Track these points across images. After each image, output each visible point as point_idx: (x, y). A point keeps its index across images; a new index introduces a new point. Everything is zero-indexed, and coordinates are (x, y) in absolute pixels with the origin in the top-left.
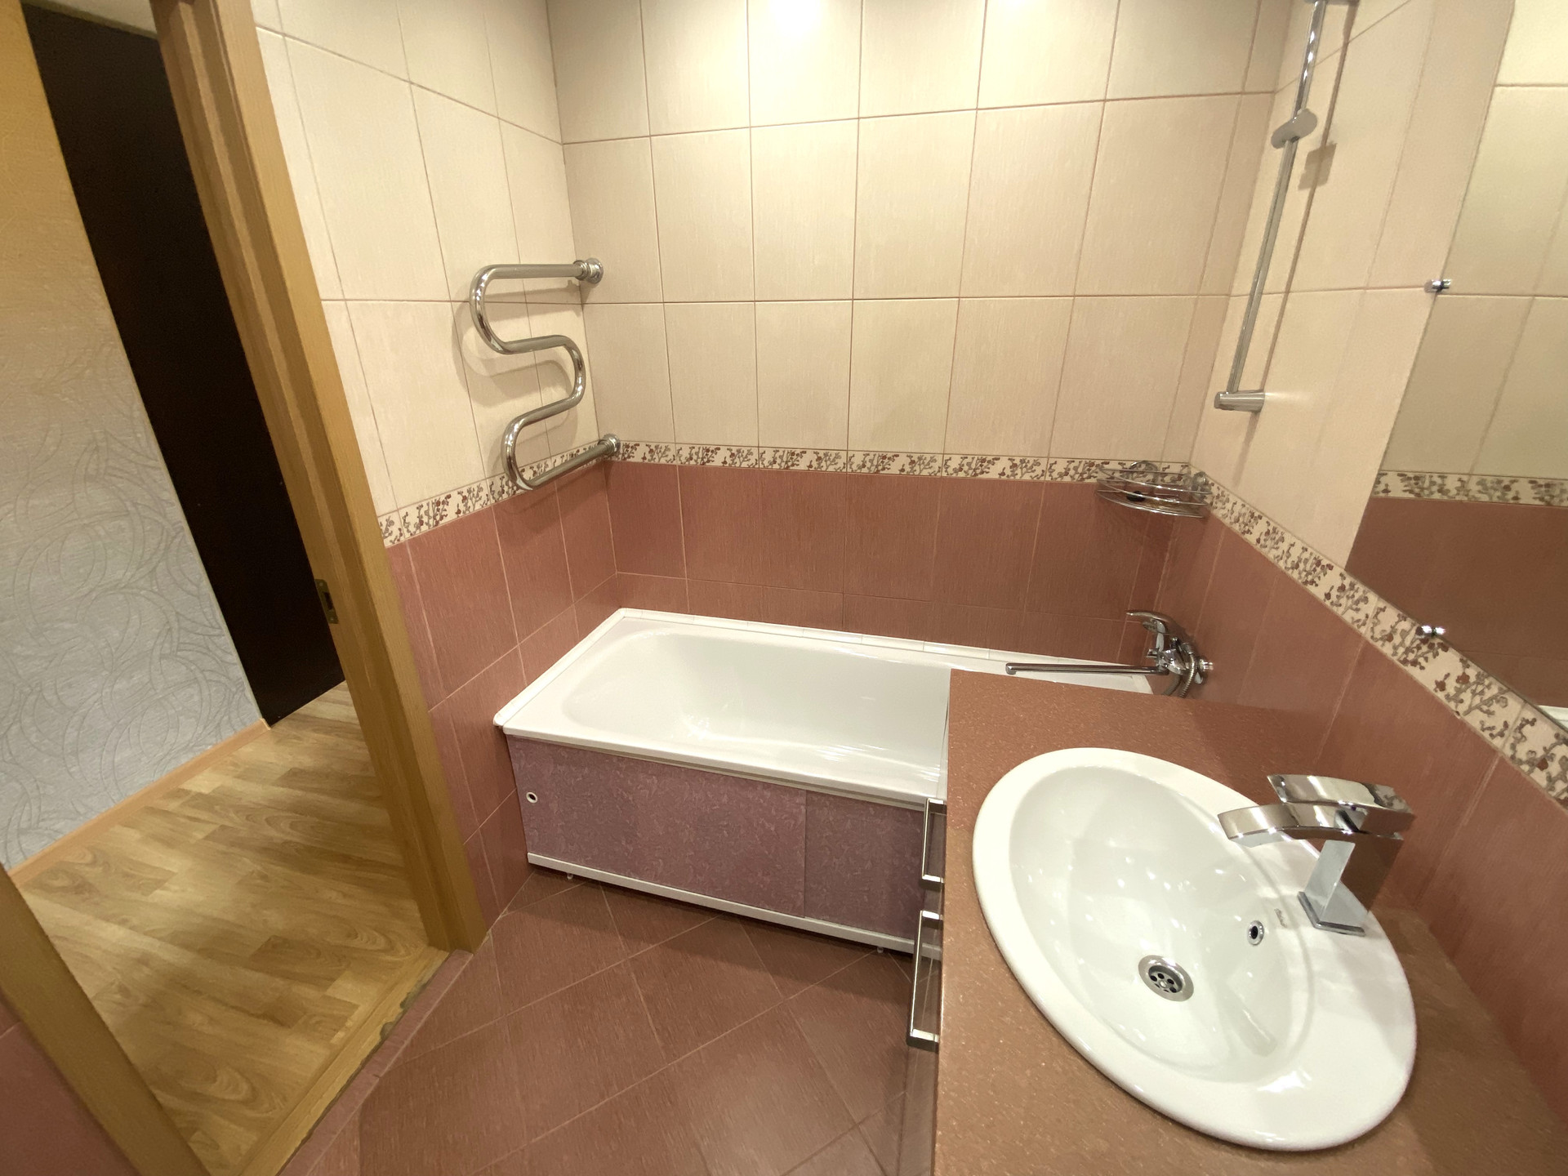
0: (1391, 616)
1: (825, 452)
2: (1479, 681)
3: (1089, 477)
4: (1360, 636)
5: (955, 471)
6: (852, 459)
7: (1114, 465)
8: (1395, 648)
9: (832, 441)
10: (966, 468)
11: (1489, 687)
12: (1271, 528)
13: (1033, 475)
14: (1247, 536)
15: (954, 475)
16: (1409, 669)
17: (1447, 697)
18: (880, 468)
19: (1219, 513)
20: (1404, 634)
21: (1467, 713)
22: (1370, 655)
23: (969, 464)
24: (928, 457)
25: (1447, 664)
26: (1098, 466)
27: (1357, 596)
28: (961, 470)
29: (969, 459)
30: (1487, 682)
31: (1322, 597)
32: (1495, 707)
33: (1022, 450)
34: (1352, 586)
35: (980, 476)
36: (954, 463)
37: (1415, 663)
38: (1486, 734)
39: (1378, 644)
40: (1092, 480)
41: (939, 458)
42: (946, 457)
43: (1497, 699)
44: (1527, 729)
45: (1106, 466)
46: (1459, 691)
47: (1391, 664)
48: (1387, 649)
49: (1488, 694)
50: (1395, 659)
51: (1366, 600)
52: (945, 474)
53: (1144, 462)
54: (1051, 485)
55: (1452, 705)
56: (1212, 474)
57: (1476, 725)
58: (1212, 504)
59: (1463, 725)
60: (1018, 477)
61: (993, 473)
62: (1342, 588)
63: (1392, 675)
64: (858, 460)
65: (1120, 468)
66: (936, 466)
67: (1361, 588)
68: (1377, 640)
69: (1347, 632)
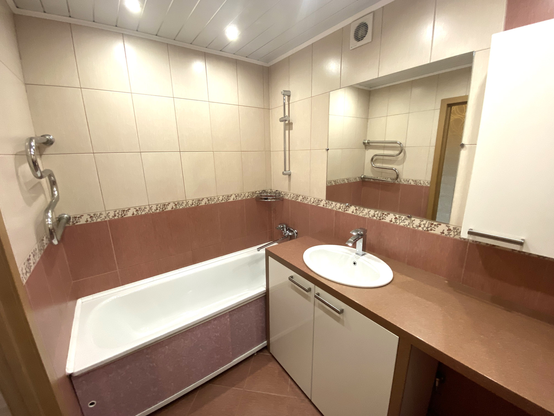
0: (338, 205)
1: (177, 202)
2: (359, 209)
3: (253, 196)
4: (334, 210)
5: (221, 200)
6: (188, 203)
7: (258, 192)
8: (342, 210)
9: (180, 198)
10: (224, 199)
11: (361, 209)
12: (304, 197)
13: (241, 198)
14: (297, 200)
15: (221, 202)
16: (346, 212)
17: (355, 213)
18: (198, 204)
19: (286, 197)
20: (342, 207)
21: (359, 214)
22: (337, 213)
23: (225, 198)
24: (213, 198)
25: (353, 208)
26: (254, 193)
27: (330, 204)
28: (223, 200)
29: (224, 197)
30: (360, 208)
31: (322, 206)
32: (363, 211)
33: (238, 192)
34: (328, 202)
35: (228, 201)
36: (221, 198)
37: (346, 210)
38: (364, 216)
39: (338, 210)
40: (254, 197)
41: (216, 198)
42: (218, 197)
43: (364, 210)
44: (370, 212)
45: (256, 193)
46: (356, 212)
47: (342, 212)
48: (340, 210)
49: (361, 210)
50: (342, 211)
51: (332, 204)
52: (219, 202)
53: (263, 190)
54: (246, 200)
55: (356, 214)
56: (280, 190)
57: (362, 215)
58: (283, 196)
59: (359, 216)
60: (238, 199)
61: (231, 199)
62: (326, 203)
63: (344, 214)
64: (190, 203)
65: (259, 193)
66: (215, 200)
67: (330, 202)
68: (337, 210)
69: (331, 211)
